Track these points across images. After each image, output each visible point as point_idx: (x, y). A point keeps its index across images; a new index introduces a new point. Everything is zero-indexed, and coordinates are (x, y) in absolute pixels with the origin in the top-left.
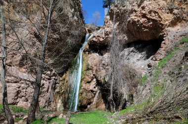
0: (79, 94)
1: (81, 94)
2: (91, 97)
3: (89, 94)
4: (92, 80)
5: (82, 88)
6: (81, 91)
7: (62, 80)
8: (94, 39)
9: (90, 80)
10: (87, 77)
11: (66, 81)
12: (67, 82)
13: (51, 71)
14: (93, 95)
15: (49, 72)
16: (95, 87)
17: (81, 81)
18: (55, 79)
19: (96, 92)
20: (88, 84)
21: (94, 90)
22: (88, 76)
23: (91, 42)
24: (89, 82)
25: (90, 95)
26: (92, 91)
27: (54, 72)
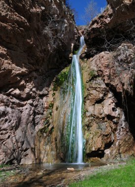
0: (83, 127)
1: (87, 127)
2: (109, 130)
3: (104, 125)
4: (105, 95)
5: (88, 114)
6: (87, 120)
7: (47, 108)
8: (95, 26)
9: (101, 95)
10: (94, 92)
11: (55, 108)
12: (57, 109)
13: (22, 88)
14: (114, 126)
15: (17, 91)
16: (114, 109)
17: (84, 102)
18: (32, 105)
19: (119, 118)
20: (98, 106)
21: (113, 114)
22: (95, 89)
23: (89, 34)
24: (100, 101)
25: (107, 126)
26: (110, 117)
27: (27, 90)
